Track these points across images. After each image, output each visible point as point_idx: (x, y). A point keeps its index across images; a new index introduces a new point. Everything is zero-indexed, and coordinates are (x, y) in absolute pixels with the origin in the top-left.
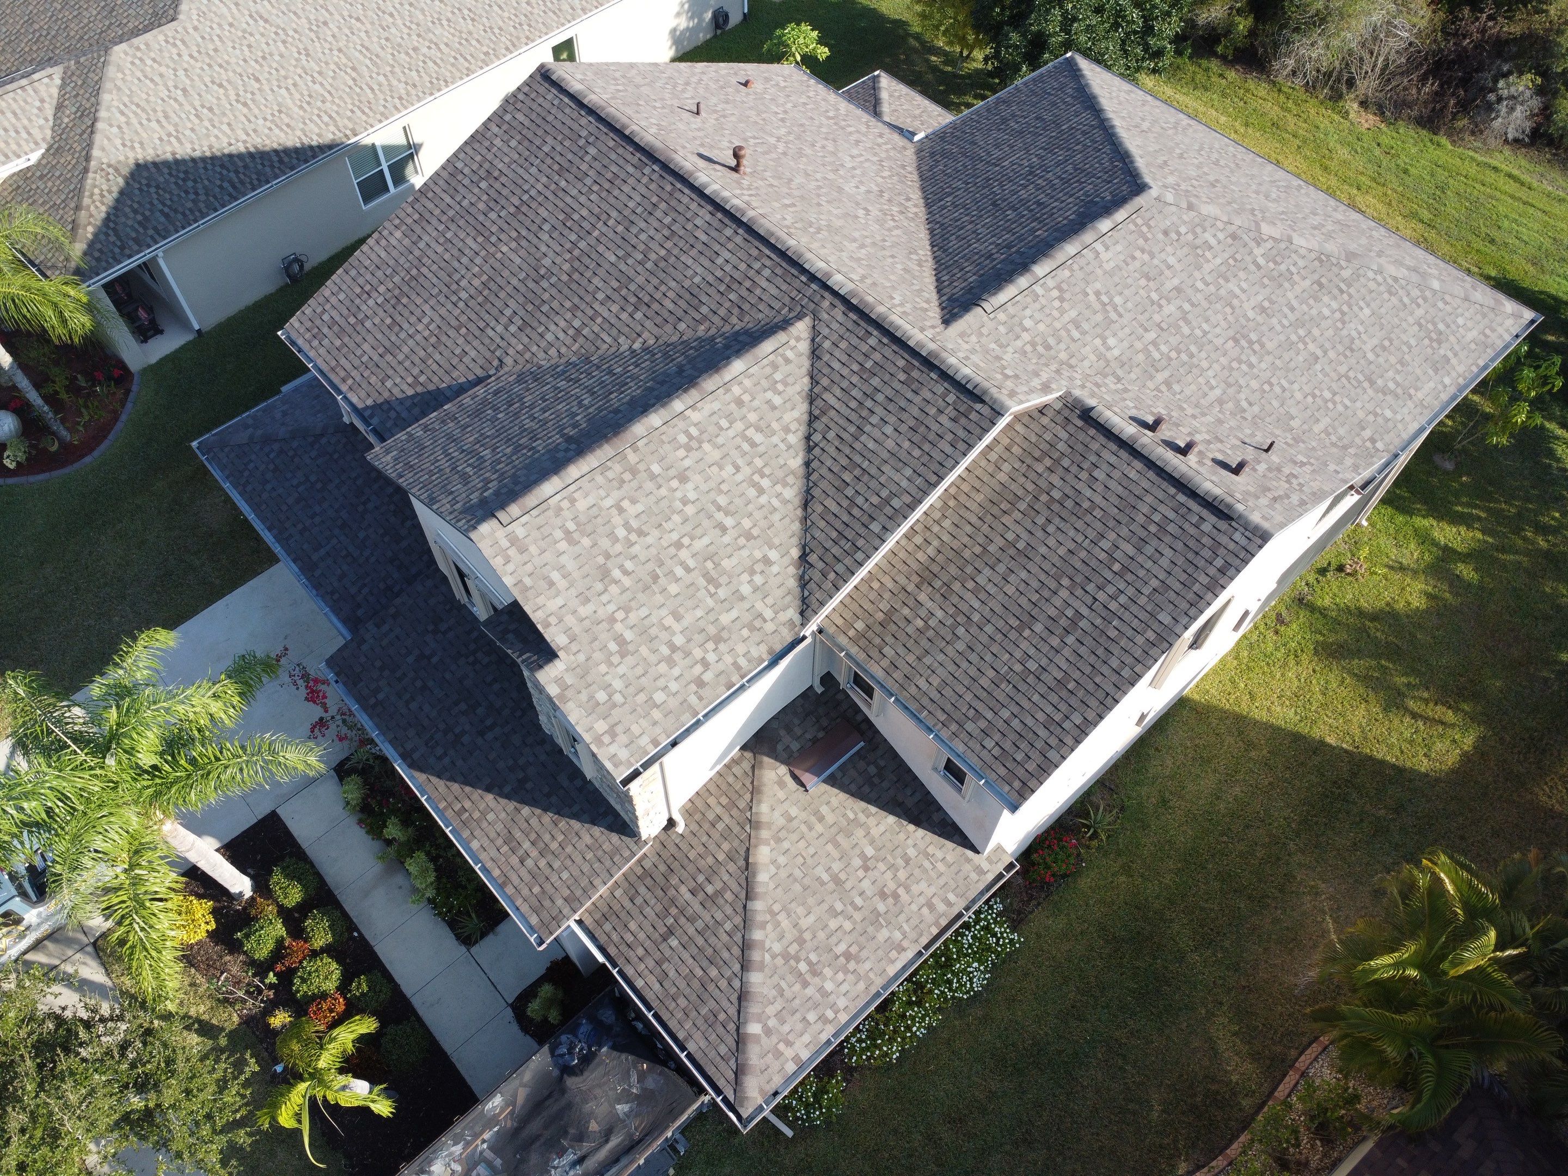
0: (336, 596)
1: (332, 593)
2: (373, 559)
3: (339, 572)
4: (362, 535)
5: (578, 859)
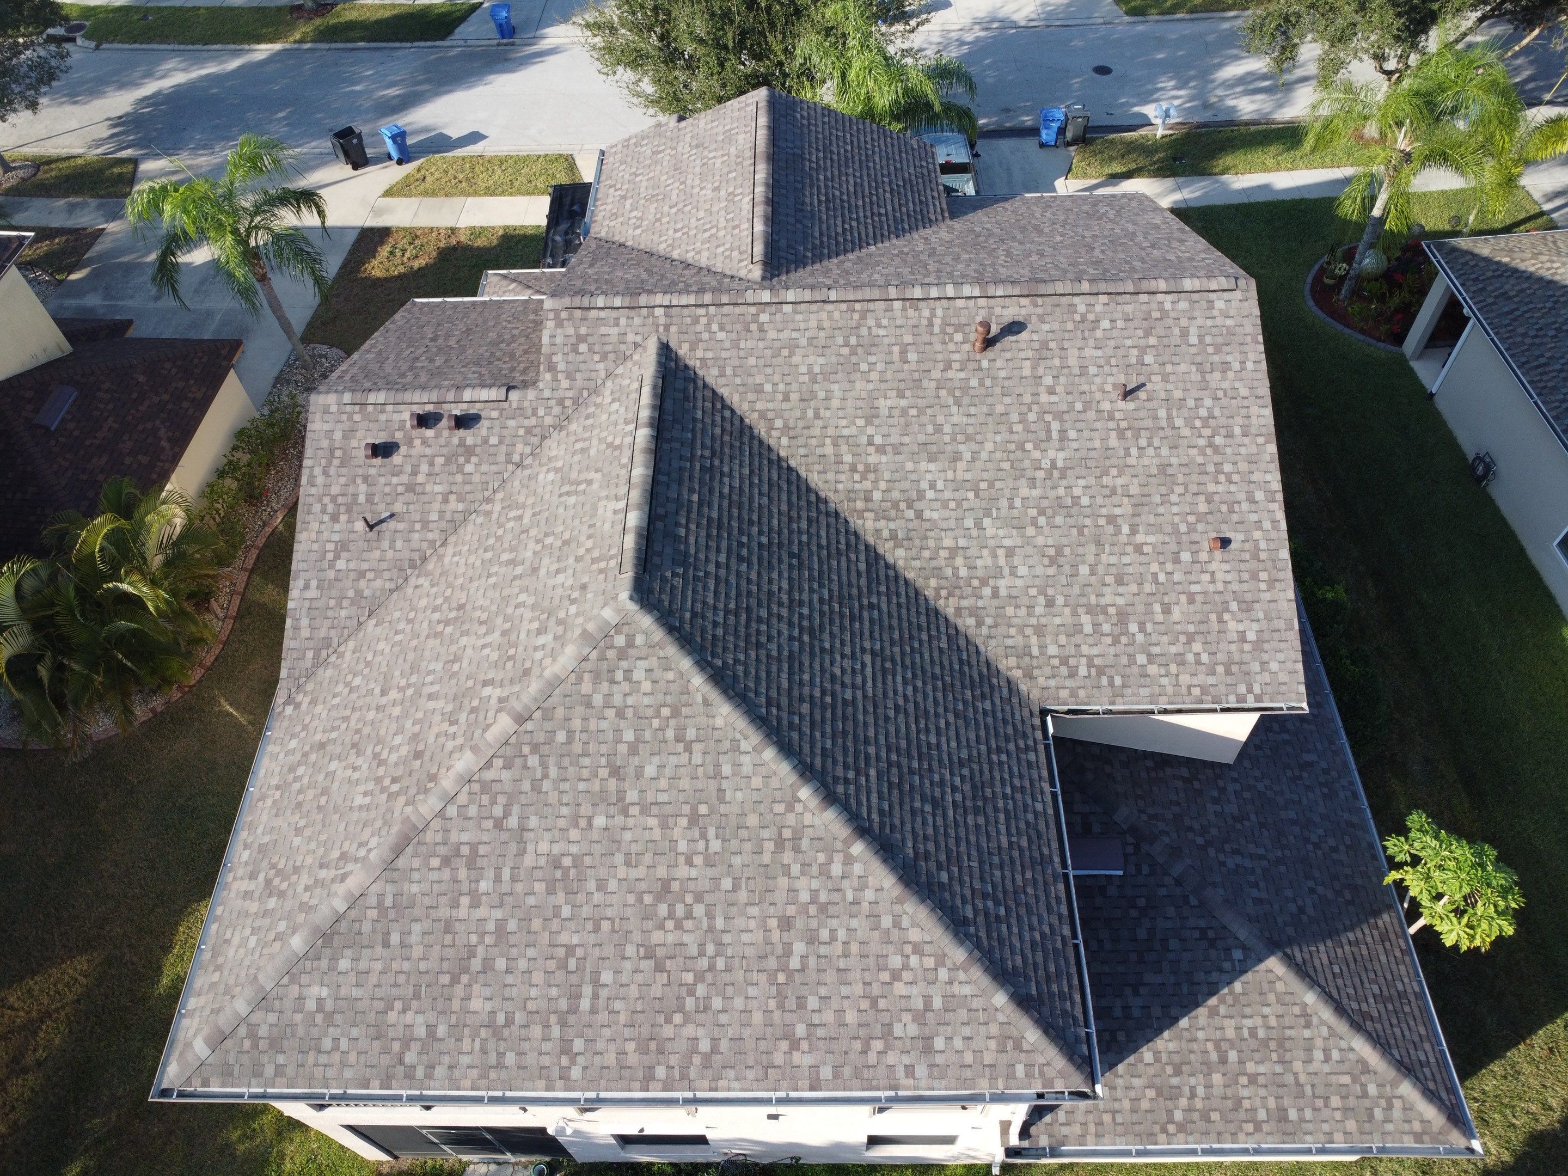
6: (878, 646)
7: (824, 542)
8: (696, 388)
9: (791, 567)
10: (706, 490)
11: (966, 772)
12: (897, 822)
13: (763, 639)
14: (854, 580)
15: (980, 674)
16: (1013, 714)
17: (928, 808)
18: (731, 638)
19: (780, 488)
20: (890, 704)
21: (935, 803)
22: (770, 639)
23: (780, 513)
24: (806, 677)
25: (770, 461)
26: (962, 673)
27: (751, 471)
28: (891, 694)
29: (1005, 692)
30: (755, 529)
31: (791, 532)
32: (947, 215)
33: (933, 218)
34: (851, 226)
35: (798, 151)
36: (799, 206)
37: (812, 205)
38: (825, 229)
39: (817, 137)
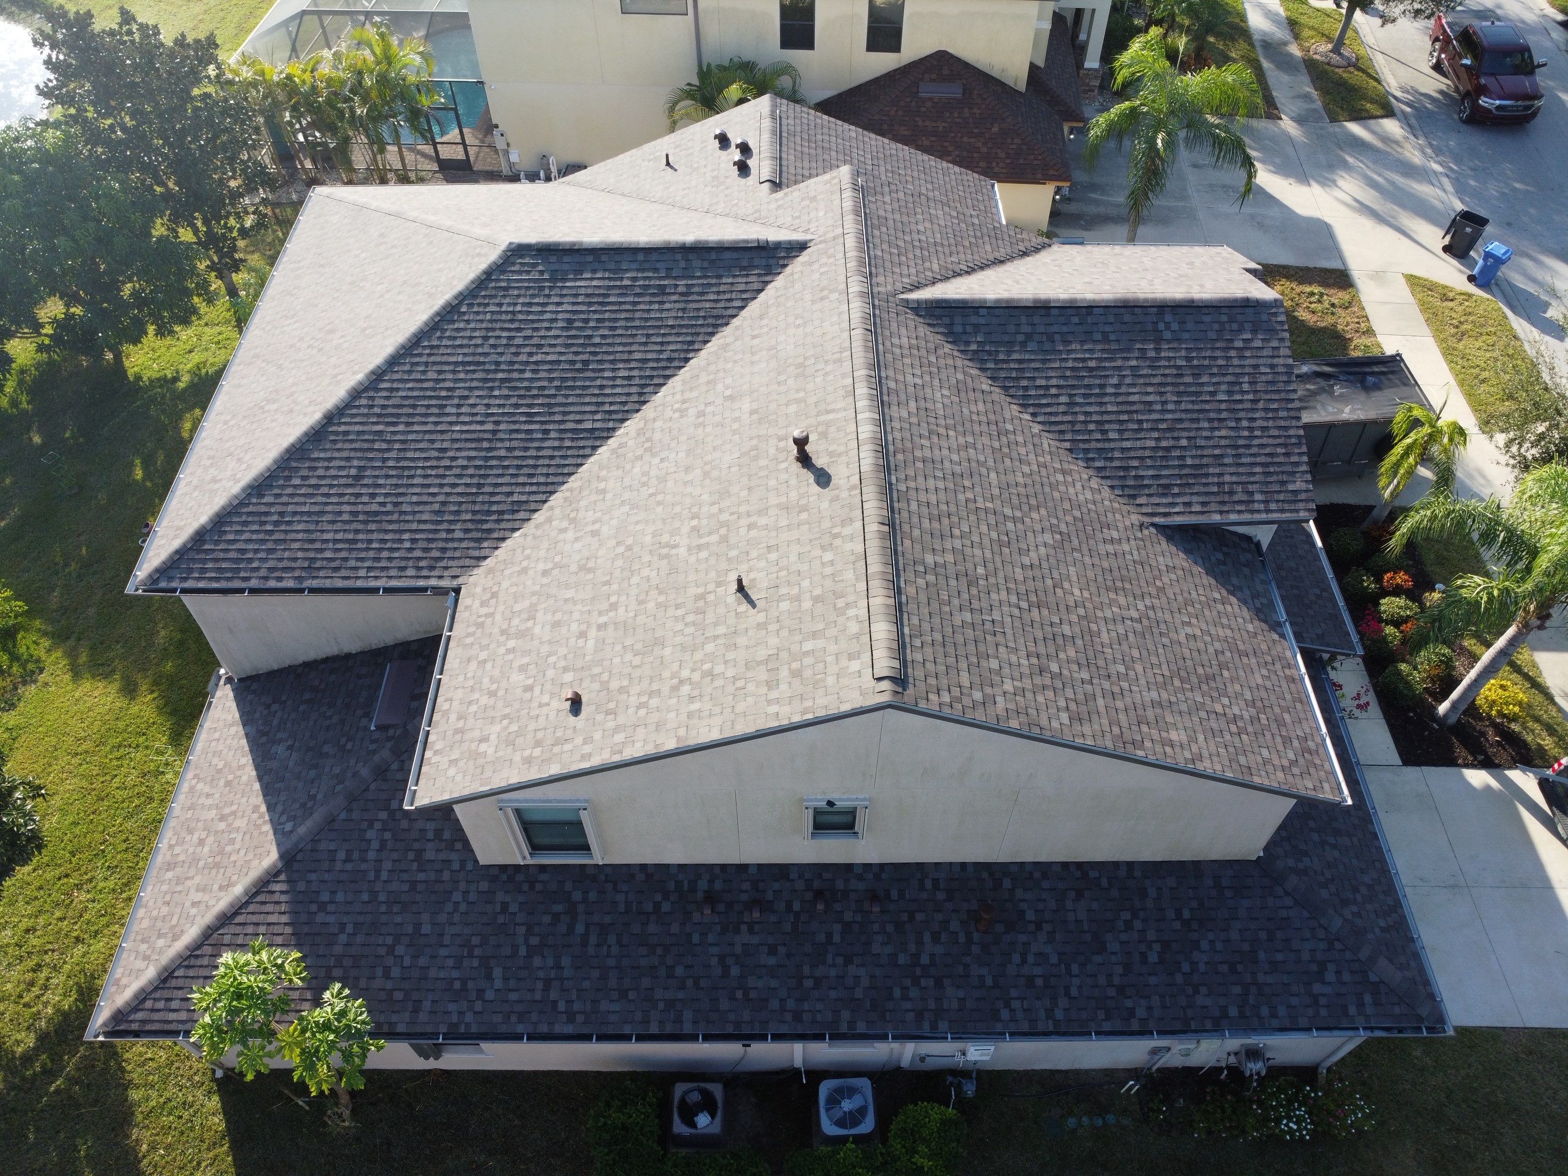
6: (502, 436)
7: (607, 391)
8: (759, 275)
9: (573, 362)
10: (638, 291)
11: (389, 508)
12: (339, 446)
13: (492, 341)
14: (571, 417)
15: (490, 531)
16: (453, 558)
17: (353, 472)
18: (488, 317)
19: (661, 352)
20: (445, 445)
21: (357, 478)
22: (494, 346)
23: (630, 352)
24: (462, 376)
25: (692, 343)
26: (489, 513)
27: (672, 327)
28: (457, 446)
29: (476, 553)
30: (606, 332)
31: (612, 362)
32: (1157, 520)
33: (1139, 501)
34: (1057, 396)
35: (1167, 335)
36: (1057, 337)
37: (1069, 352)
38: (1033, 365)
39: (1216, 358)
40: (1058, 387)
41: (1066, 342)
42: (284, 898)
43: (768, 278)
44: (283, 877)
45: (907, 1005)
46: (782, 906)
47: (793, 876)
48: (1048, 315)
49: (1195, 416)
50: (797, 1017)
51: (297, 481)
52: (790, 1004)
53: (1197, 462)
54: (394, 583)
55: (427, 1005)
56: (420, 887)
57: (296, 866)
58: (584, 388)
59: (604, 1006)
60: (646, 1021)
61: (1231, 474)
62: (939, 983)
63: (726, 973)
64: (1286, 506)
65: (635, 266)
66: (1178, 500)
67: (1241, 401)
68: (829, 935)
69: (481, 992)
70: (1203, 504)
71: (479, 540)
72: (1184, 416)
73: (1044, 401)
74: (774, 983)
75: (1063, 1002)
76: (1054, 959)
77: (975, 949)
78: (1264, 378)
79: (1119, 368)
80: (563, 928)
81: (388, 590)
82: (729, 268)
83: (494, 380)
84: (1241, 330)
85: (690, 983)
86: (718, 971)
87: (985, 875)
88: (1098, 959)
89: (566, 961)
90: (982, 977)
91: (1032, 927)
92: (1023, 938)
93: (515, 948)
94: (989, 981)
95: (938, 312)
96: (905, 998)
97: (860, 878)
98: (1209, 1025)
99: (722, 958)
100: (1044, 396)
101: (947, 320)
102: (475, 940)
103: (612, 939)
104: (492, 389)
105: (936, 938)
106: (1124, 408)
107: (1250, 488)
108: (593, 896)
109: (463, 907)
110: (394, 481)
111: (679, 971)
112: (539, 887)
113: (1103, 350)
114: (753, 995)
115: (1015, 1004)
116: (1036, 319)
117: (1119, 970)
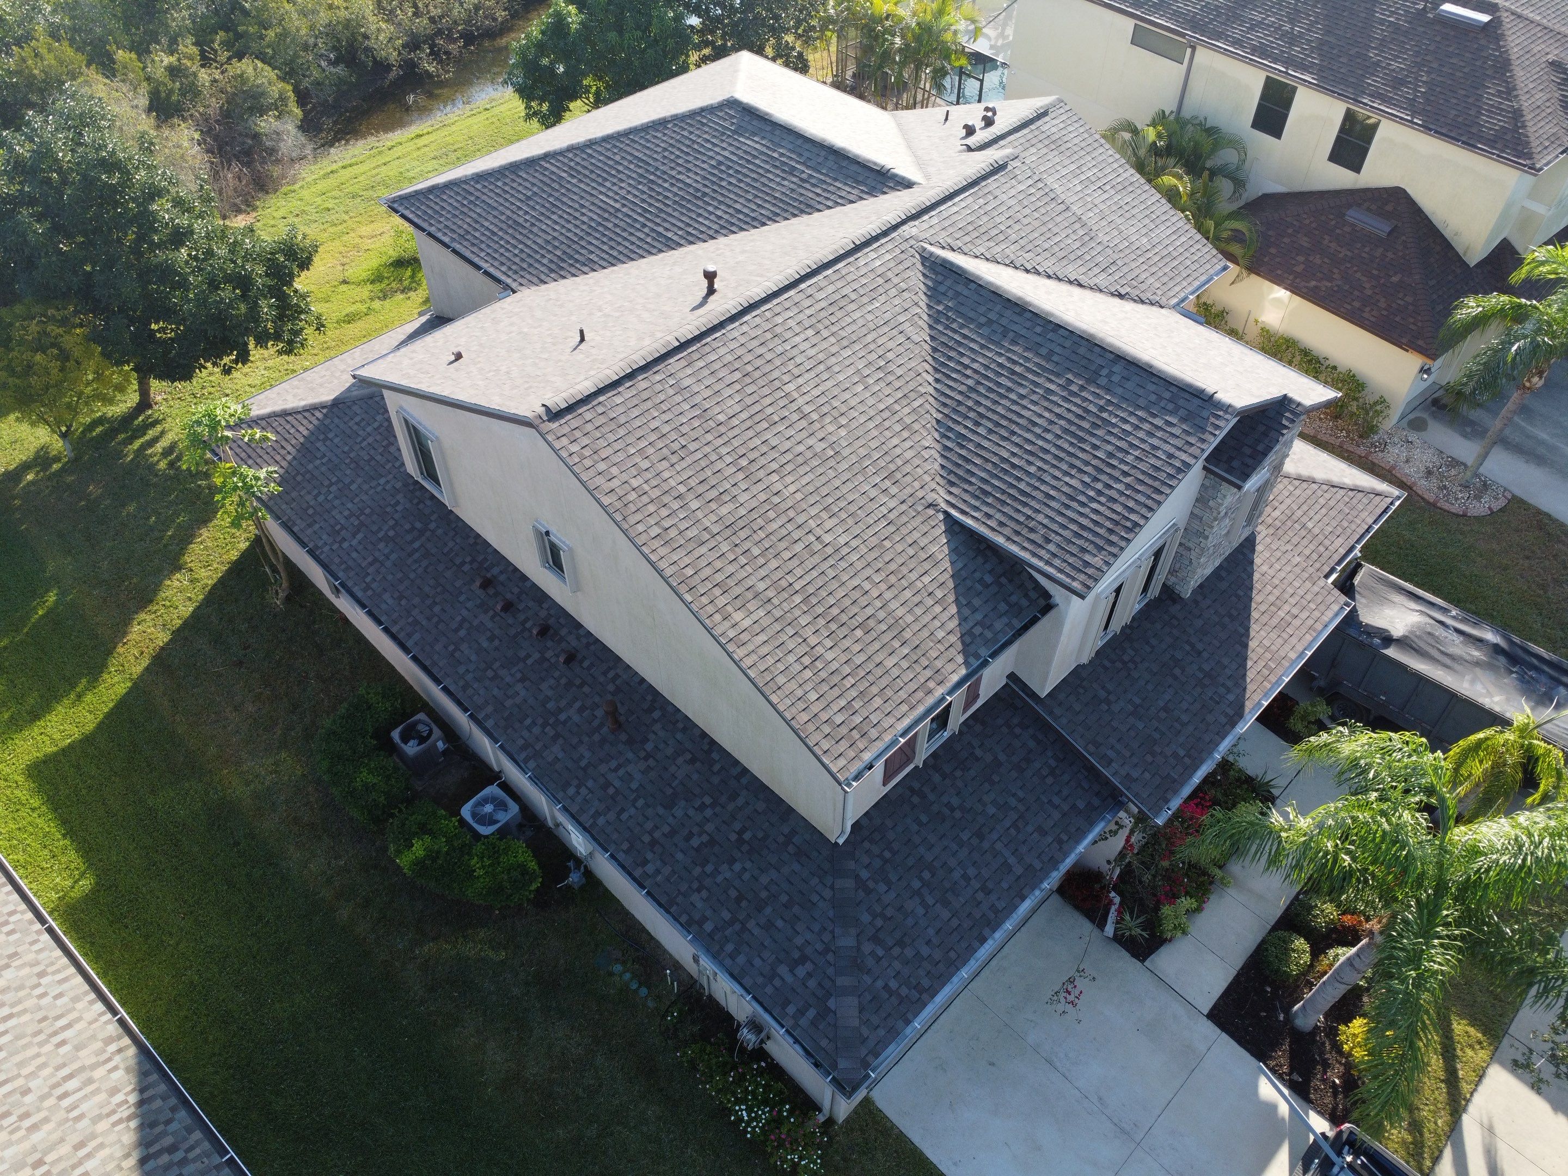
0: (1065, 837)
1: (1060, 842)
2: (1021, 794)
3: (1035, 835)
4: (991, 810)
5: (1282, 574)
6: (620, 215)
7: (700, 220)
8: (862, 191)
9: (698, 190)
10: (777, 164)
11: (527, 225)
12: (537, 174)
13: (666, 154)
14: (666, 225)
15: (562, 268)
16: (530, 273)
17: (529, 194)
18: (678, 137)
19: (754, 211)
20: (587, 204)
21: (529, 198)
22: (665, 157)
23: (736, 202)
24: (632, 166)
25: (778, 215)
26: (571, 257)
27: (776, 198)
28: (592, 207)
29: (543, 277)
31: (720, 202)
32: (953, 512)
33: (953, 490)
34: (968, 377)
35: (1102, 381)
36: (1011, 335)
37: (1009, 350)
38: (972, 345)
39: (1127, 422)
40: (975, 371)
41: (1014, 342)
42: (316, 422)
43: (865, 196)
44: (325, 411)
45: (525, 734)
46: (522, 617)
47: (545, 606)
48: (1020, 314)
49: (1062, 455)
50: (464, 688)
51: (499, 184)
52: (469, 677)
53: (1028, 490)
54: (491, 270)
55: (317, 526)
56: (373, 463)
57: (335, 410)
58: (689, 210)
59: (386, 597)
60: (395, 622)
61: (1047, 516)
62: (557, 736)
63: (456, 630)
64: (1068, 570)
65: (791, 146)
66: (985, 509)
67: (1114, 467)
68: (528, 656)
69: (344, 539)
70: (1001, 524)
71: (552, 271)
72: (1053, 450)
73: (954, 375)
74: (473, 658)
75: (611, 816)
76: (634, 785)
77: (596, 737)
78: (1153, 461)
79: (1037, 384)
80: (409, 537)
81: (486, 273)
82: (848, 177)
83: (645, 178)
84: (1171, 413)
85: (435, 619)
86: (454, 625)
87: (649, 698)
88: (661, 811)
89: (393, 557)
90: (582, 757)
91: (643, 754)
92: (630, 755)
93: (380, 529)
94: (583, 764)
95: (939, 269)
96: (529, 729)
97: (578, 638)
98: (684, 919)
99: (464, 620)
100: (958, 372)
101: (940, 278)
102: (368, 511)
103: (425, 563)
104: (640, 183)
105: (581, 710)
106: (1010, 415)
107: (1052, 536)
108: (440, 532)
109: (380, 488)
110: (543, 210)
111: (437, 609)
112: (421, 506)
113: (1037, 364)
114: (457, 654)
115: (583, 791)
116: (1008, 313)
117: (666, 829)
